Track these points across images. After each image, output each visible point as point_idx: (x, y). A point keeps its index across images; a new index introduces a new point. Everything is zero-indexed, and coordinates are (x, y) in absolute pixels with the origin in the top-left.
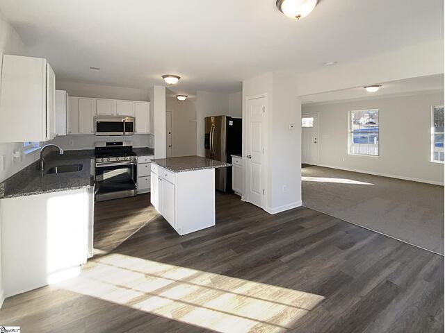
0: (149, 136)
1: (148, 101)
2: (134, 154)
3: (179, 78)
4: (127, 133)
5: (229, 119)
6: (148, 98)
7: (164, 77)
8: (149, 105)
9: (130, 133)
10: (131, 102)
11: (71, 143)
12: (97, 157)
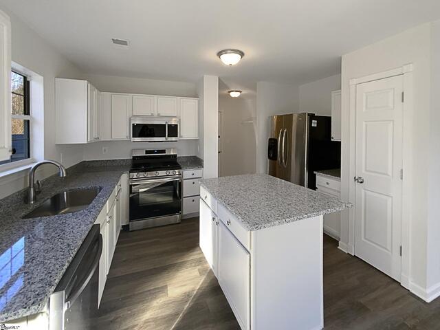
0: (197, 143)
1: (196, 96)
2: (179, 167)
3: (242, 54)
4: (169, 139)
5: (312, 117)
6: (196, 94)
7: (220, 54)
8: (197, 101)
9: (174, 139)
10: (175, 99)
11: (105, 151)
12: (131, 171)
